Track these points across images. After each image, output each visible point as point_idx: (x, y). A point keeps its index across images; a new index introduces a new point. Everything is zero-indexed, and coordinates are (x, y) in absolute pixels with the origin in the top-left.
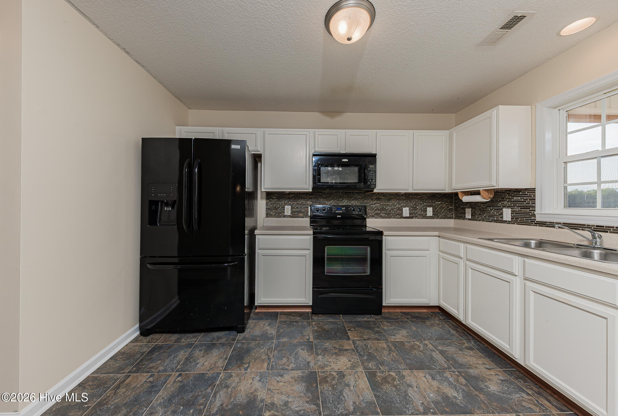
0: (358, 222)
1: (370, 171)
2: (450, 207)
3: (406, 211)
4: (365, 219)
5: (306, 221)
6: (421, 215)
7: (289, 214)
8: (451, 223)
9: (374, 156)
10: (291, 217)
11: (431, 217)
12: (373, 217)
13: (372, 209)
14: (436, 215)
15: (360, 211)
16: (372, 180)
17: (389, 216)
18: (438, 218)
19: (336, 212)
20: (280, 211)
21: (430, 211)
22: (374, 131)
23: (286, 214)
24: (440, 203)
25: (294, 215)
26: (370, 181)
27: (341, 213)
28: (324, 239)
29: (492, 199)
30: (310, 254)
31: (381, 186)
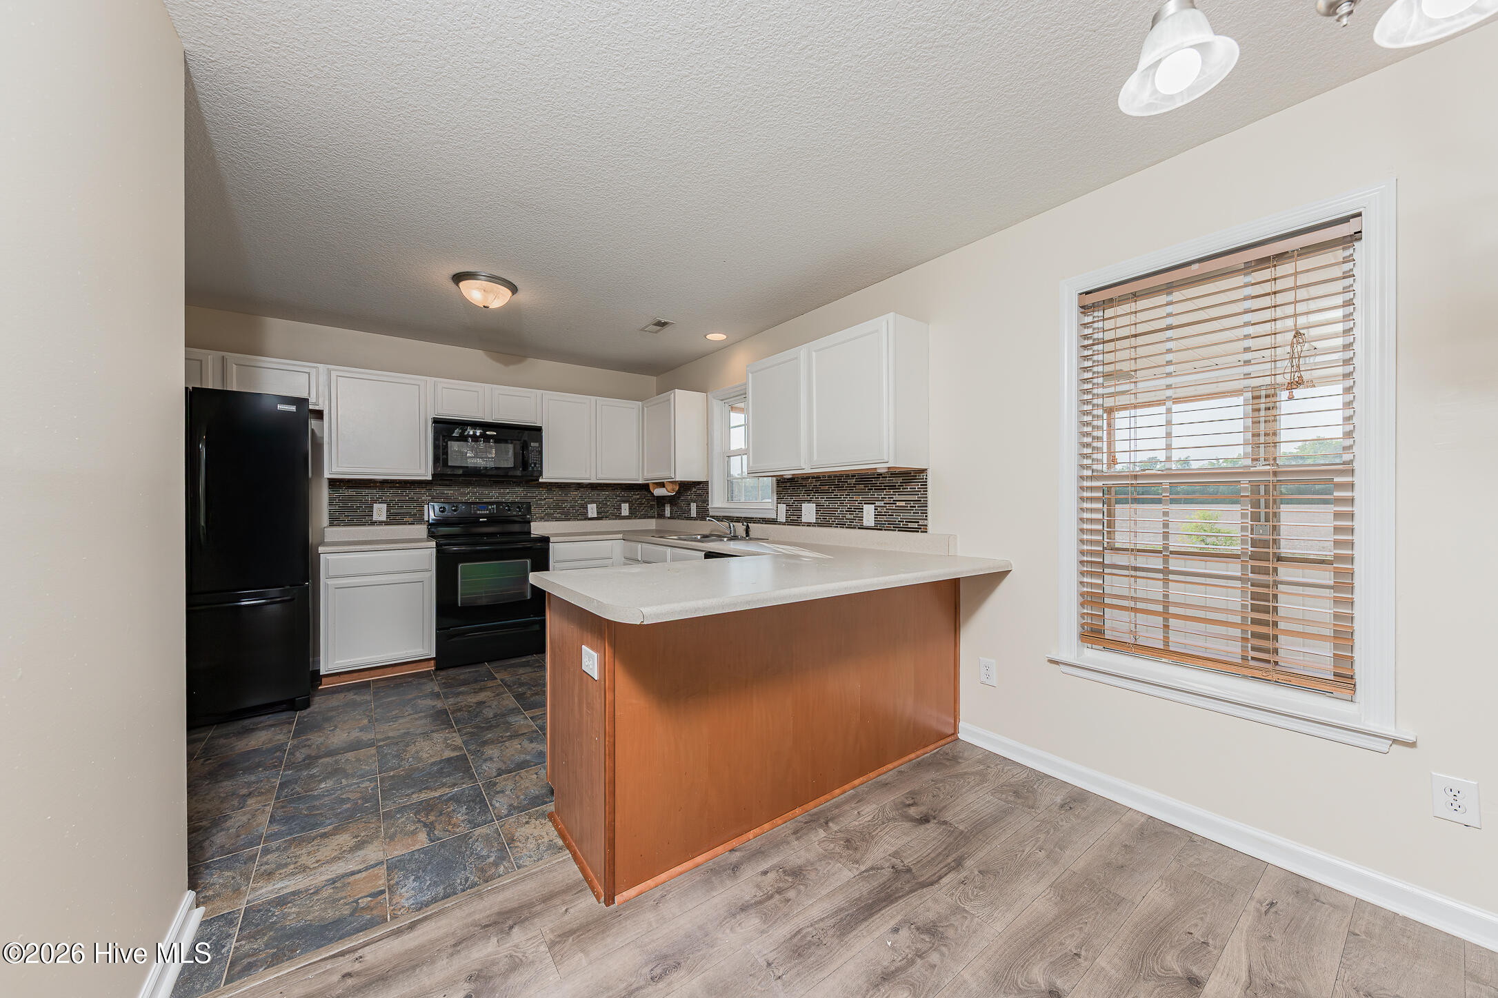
0: (516, 528)
1: (533, 451)
2: (651, 503)
3: (592, 510)
4: (529, 522)
5: (421, 531)
6: (613, 514)
7: (384, 518)
8: (651, 524)
9: (539, 429)
10: (386, 523)
11: (627, 516)
12: (542, 519)
13: (540, 506)
14: (633, 515)
15: (520, 511)
16: (535, 464)
17: (567, 517)
18: (635, 518)
19: (478, 512)
20: (363, 514)
21: (625, 509)
22: (539, 392)
23: (375, 518)
24: (638, 497)
25: (393, 519)
26: (533, 465)
27: (486, 514)
28: (455, 553)
29: (679, 492)
30: (430, 577)
31: (550, 474)
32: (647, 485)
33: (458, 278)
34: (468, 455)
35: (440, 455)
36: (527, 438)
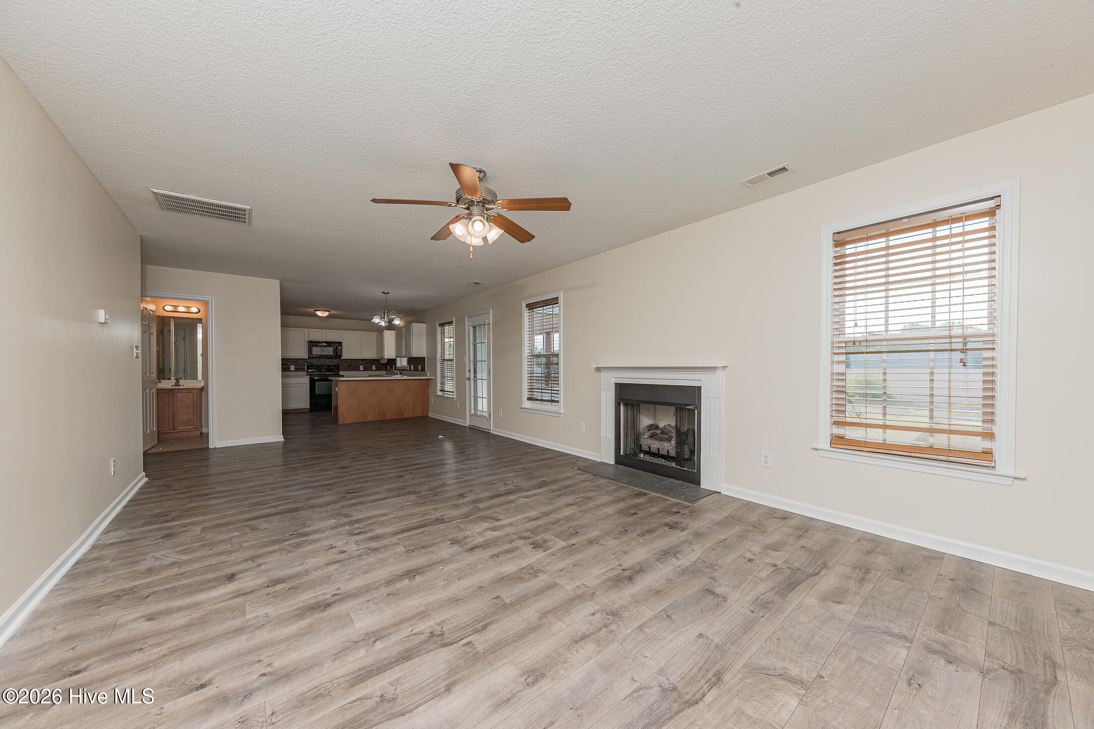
1: (339, 349)
2: (381, 365)
3: (361, 368)
4: (339, 371)
5: (305, 373)
6: (369, 369)
7: (293, 369)
8: (381, 371)
9: (341, 343)
12: (343, 370)
13: (342, 366)
14: (375, 368)
16: (340, 353)
19: (322, 368)
22: (341, 331)
23: (291, 369)
25: (296, 371)
27: (324, 368)
28: (317, 379)
29: (387, 362)
30: (308, 386)
31: (345, 356)
32: (379, 359)
33: (316, 311)
34: (316, 351)
35: (310, 351)
36: (337, 346)
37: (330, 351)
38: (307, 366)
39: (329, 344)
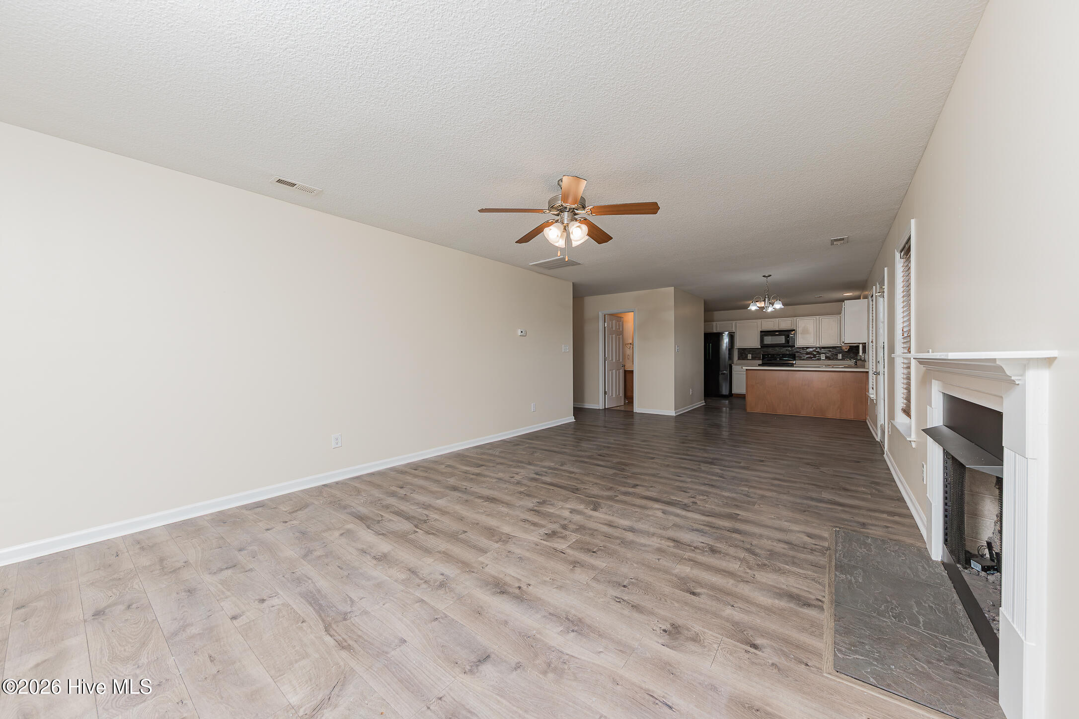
1: (791, 338)
9: (793, 330)
10: (751, 360)
22: (795, 318)
23: (748, 358)
26: (791, 342)
34: (768, 340)
35: (762, 340)
36: (787, 333)
37: (782, 340)
38: (763, 355)
39: (781, 332)
